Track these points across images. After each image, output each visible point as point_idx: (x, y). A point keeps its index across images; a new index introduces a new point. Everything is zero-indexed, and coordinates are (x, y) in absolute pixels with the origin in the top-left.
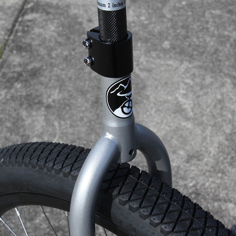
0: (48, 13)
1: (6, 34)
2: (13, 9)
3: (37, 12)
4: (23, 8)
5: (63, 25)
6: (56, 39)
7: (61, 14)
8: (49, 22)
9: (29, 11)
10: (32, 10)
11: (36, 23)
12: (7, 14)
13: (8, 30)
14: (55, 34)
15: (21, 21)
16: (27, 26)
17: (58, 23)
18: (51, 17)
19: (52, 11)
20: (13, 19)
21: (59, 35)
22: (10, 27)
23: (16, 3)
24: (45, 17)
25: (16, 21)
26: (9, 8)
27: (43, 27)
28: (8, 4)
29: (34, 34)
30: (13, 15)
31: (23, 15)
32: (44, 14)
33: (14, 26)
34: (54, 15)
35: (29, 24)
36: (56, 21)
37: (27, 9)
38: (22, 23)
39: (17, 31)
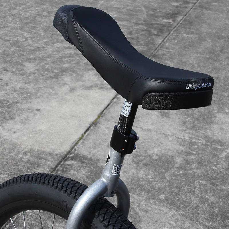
0: (83, 162)
1: (50, 171)
2: (59, 156)
3: (75, 160)
4: (66, 156)
5: (91, 172)
6: (84, 179)
7: (92, 164)
8: (82, 168)
9: (69, 159)
10: (72, 158)
11: (73, 167)
12: (54, 158)
13: (52, 169)
14: (85, 177)
15: (63, 164)
16: (66, 168)
17: (88, 170)
18: (85, 165)
19: (86, 161)
20: (57, 162)
21: (87, 177)
22: (54, 167)
23: (62, 153)
24: (80, 164)
25: (59, 163)
26: (57, 155)
27: (77, 171)
28: (56, 152)
29: (70, 174)
30: (58, 159)
31: (65, 161)
32: (80, 162)
33: (57, 166)
34: (86, 164)
35: (68, 167)
36: (87, 168)
37: (69, 157)
39: (58, 170)
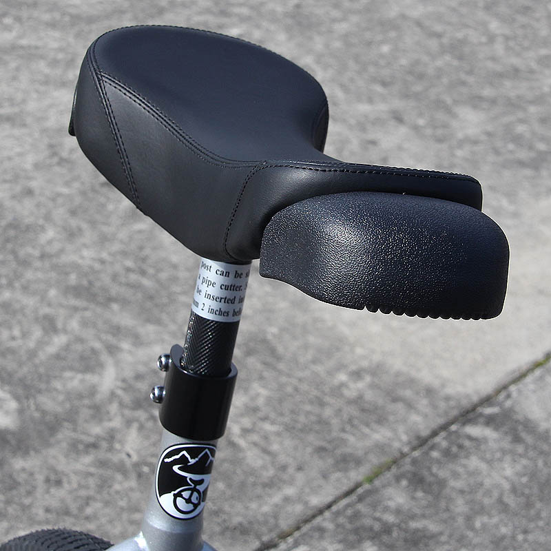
0: (517, 439)
1: (409, 443)
2: (452, 403)
3: (496, 429)
4: (474, 408)
5: (533, 475)
6: (501, 495)
7: (542, 453)
8: (508, 458)
9: (481, 420)
10: (490, 421)
11: (483, 447)
12: (435, 407)
13: (418, 438)
14: (506, 486)
15: (456, 432)
16: (461, 447)
17: (525, 467)
18: (520, 449)
19: (529, 439)
20: (441, 421)
21: (514, 490)
22: (425, 433)
23: (467, 396)
24: (506, 444)
25: (445, 427)
26: (447, 398)
27: (489, 462)
28: (450, 390)
29: (464, 466)
30: (446, 413)
31: (464, 424)
32: (509, 438)
33: (435, 434)
34: (527, 448)
35: (467, 443)
36: (524, 462)
37: (481, 415)
38: (453, 437)
39: (433, 448)
